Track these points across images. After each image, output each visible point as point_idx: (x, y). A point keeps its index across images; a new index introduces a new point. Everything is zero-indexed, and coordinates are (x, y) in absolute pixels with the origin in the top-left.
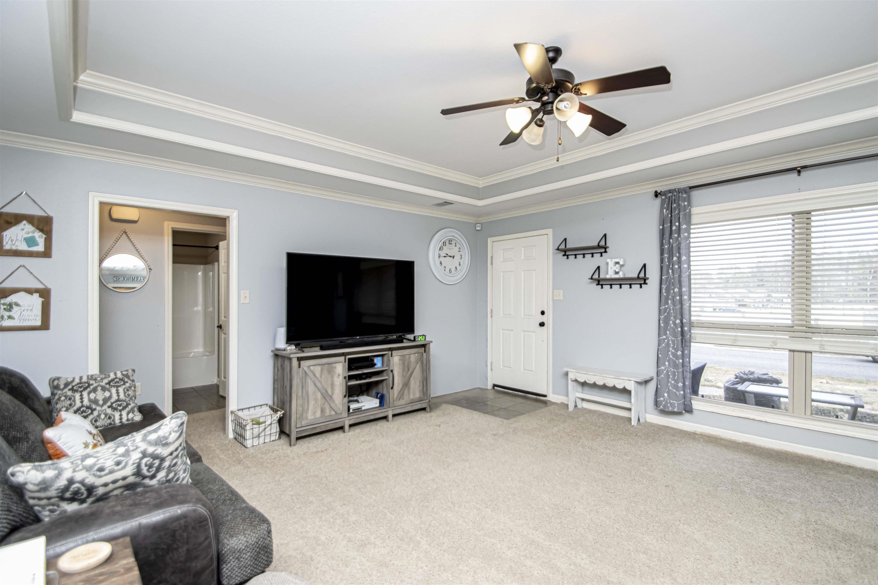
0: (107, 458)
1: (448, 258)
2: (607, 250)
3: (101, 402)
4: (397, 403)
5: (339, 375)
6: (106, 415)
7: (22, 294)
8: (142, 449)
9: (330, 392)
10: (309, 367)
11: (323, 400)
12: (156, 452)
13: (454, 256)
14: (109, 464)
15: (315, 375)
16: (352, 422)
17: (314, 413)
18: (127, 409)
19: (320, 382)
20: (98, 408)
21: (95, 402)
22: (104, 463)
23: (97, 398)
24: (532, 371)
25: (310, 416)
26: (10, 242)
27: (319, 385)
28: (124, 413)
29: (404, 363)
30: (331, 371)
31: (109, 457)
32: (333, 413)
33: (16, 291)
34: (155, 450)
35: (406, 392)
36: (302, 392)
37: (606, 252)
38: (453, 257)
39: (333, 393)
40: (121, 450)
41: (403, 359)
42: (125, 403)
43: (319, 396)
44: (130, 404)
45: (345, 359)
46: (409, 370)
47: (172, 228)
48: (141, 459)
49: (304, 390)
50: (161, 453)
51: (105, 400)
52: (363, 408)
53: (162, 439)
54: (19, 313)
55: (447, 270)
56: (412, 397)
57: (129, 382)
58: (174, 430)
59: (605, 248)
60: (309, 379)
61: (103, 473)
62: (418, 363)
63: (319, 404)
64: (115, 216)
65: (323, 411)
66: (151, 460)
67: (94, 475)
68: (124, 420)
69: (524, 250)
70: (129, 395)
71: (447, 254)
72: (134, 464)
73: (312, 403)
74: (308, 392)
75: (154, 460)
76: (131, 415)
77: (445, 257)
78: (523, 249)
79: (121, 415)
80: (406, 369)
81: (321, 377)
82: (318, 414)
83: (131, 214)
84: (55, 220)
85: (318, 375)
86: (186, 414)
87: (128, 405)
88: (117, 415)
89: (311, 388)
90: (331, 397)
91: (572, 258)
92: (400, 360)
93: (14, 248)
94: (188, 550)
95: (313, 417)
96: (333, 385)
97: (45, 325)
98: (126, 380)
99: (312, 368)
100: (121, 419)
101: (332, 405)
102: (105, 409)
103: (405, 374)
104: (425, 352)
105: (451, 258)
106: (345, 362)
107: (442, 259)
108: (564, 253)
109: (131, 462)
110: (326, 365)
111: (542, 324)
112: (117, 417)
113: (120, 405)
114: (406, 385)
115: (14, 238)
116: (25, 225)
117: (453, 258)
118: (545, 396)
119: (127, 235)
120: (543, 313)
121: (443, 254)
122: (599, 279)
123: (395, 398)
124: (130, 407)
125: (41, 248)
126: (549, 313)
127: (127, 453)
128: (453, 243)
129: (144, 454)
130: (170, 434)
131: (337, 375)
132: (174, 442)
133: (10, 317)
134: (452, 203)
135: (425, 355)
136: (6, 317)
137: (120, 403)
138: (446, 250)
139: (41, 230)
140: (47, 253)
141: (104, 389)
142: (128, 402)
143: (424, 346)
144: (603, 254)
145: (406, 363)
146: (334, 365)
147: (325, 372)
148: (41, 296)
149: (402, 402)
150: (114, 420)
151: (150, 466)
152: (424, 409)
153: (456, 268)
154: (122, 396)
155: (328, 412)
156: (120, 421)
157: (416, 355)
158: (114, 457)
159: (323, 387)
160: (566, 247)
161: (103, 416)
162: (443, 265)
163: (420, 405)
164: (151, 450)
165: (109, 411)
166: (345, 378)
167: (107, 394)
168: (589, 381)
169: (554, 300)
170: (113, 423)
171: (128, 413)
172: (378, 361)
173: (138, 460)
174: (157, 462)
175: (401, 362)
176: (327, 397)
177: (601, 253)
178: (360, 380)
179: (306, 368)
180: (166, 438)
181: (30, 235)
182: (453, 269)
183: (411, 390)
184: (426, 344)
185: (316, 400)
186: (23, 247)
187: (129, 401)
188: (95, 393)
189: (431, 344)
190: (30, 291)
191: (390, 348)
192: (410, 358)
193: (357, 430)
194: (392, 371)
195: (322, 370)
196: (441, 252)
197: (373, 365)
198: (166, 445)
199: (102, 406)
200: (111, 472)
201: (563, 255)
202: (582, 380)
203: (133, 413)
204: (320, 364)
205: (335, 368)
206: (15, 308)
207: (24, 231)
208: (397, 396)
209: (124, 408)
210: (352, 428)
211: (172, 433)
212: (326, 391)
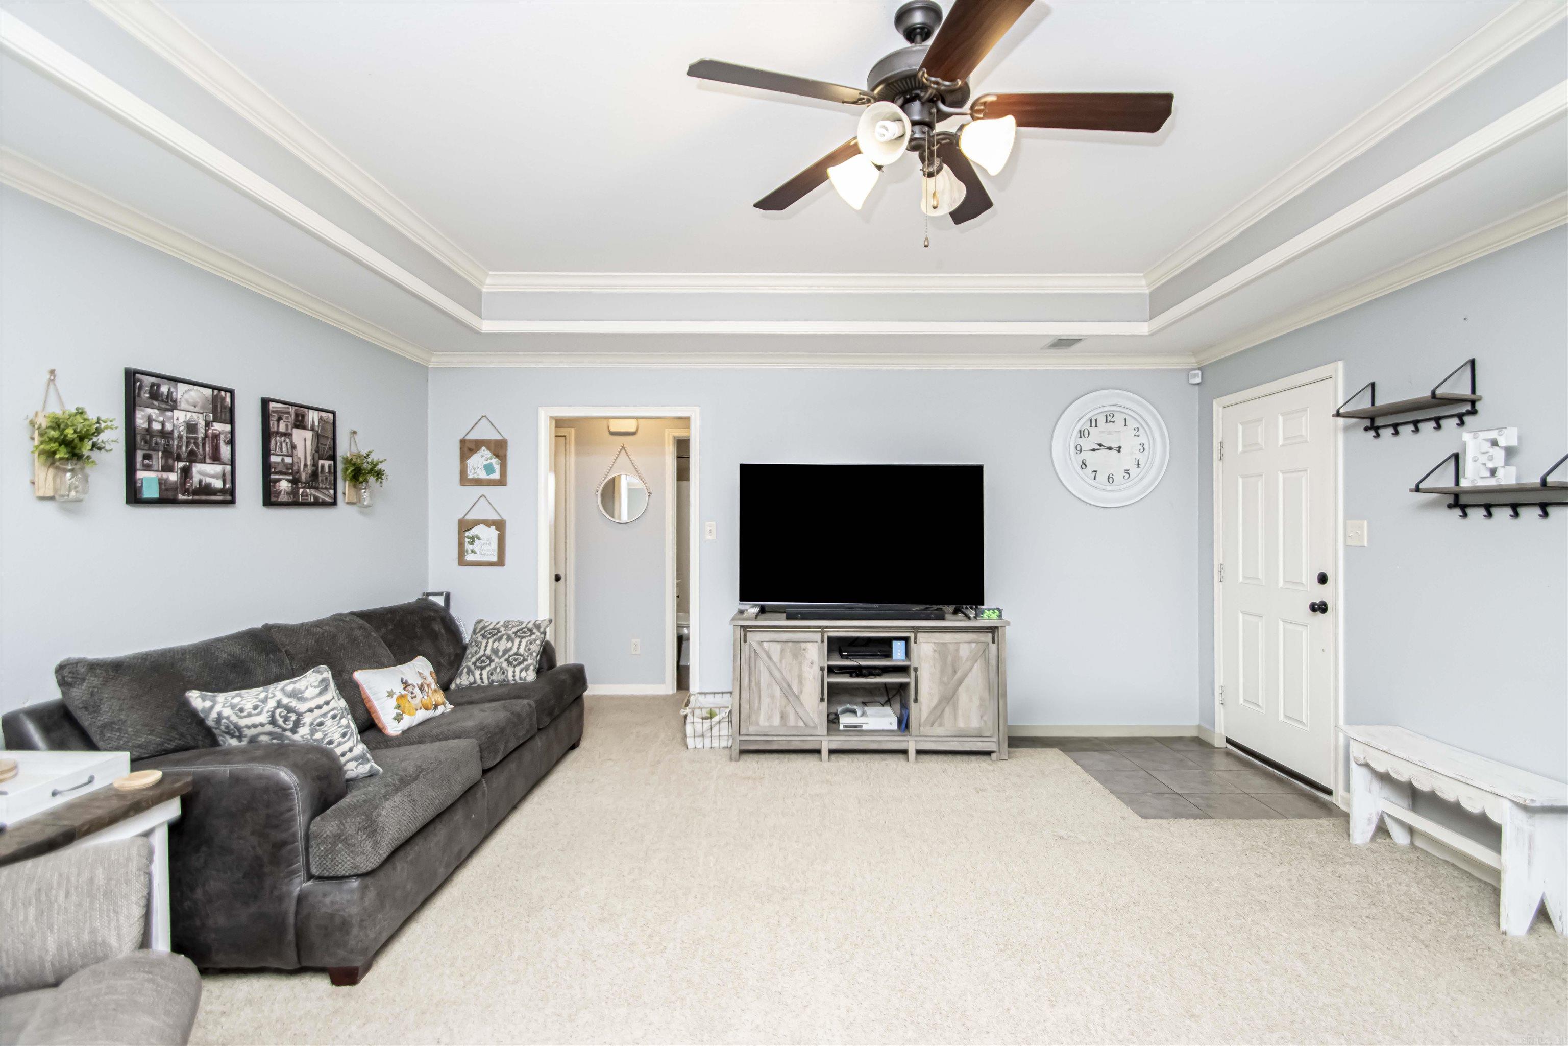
0: (249, 700)
1: (1104, 452)
2: (1478, 406)
3: (500, 654)
4: (926, 730)
5: (812, 663)
6: (501, 668)
7: (482, 526)
8: (277, 698)
9: (796, 689)
10: (761, 643)
11: (784, 701)
12: (290, 705)
13: (1120, 447)
14: (248, 707)
15: (770, 658)
16: (834, 746)
17: (770, 717)
18: (522, 666)
19: (779, 670)
20: (497, 660)
21: (495, 651)
22: (245, 705)
23: (499, 648)
24: (1302, 722)
25: (763, 721)
26: (472, 470)
27: (777, 674)
28: (518, 669)
29: (943, 658)
30: (798, 654)
31: (251, 700)
32: (801, 724)
33: (477, 523)
34: (289, 703)
35: (948, 710)
36: (750, 681)
37: (1473, 412)
38: (1119, 449)
39: (801, 692)
40: (262, 695)
41: (942, 650)
42: (522, 658)
43: (778, 692)
44: (526, 660)
45: (823, 636)
46: (955, 672)
47: (674, 437)
48: (276, 708)
49: (753, 679)
50: (295, 707)
51: (506, 651)
52: (865, 727)
53: (297, 692)
54: (479, 546)
55: (1102, 477)
56: (961, 724)
57: (538, 634)
58: (313, 685)
59: (1473, 403)
60: (762, 663)
61: (243, 714)
62: (976, 661)
63: (778, 705)
64: (613, 429)
65: (783, 717)
66: (286, 712)
67: (237, 716)
68: (517, 678)
69: (1284, 421)
70: (529, 649)
71: (1100, 445)
72: (268, 712)
73: (766, 700)
74: (759, 681)
75: (288, 713)
76: (524, 674)
77: (1094, 450)
78: (1281, 418)
79: (514, 672)
80: (950, 670)
81: (781, 661)
82: (776, 721)
83: (630, 426)
84: (509, 444)
85: (776, 658)
86: (328, 669)
87: (525, 660)
88: (511, 670)
89: (764, 677)
90: (797, 697)
91: (1387, 433)
92: (935, 651)
93: (476, 477)
94: (268, 816)
95: (767, 724)
96: (800, 678)
97: (500, 562)
98: (535, 630)
99: (765, 644)
100: (514, 676)
101: (797, 711)
102: (502, 662)
103: (945, 679)
104: (993, 642)
105: (1114, 452)
106: (823, 642)
107: (1087, 456)
108: (1367, 423)
109: (266, 710)
110: (790, 644)
111: (1320, 608)
112: (510, 674)
113: (516, 660)
114: (949, 698)
115: (476, 466)
116: (484, 451)
117: (1119, 451)
118: (1329, 792)
119: (625, 451)
120: (1323, 579)
121: (1088, 444)
122: (1457, 489)
123: (923, 720)
124: (526, 663)
125: (496, 476)
126: (1338, 579)
127: (264, 701)
128: (1119, 419)
129: (279, 705)
130: (307, 688)
131: (808, 662)
132: (312, 698)
133: (473, 552)
134: (1080, 340)
135: (993, 647)
136: (469, 551)
137: (516, 657)
138: (1096, 436)
139: (497, 456)
140: (502, 482)
141: (509, 639)
142: (526, 657)
143: (993, 630)
144: (1466, 419)
145: (950, 659)
146: (803, 645)
147: (788, 653)
148: (497, 529)
149: (938, 731)
150: (507, 677)
151: (286, 719)
152: (988, 753)
153: (1127, 472)
154: (522, 650)
155: (792, 720)
156: (513, 678)
157: (973, 645)
158: (255, 700)
159: (784, 679)
160: (1373, 403)
161: (498, 670)
162: (1090, 468)
163: (980, 744)
164: (285, 700)
165: (505, 665)
166: (822, 669)
167: (509, 645)
168: (1397, 773)
169: (1347, 547)
170: (506, 680)
171: (521, 671)
172: (898, 649)
173: (272, 709)
174: (293, 717)
175: (937, 655)
176: (791, 695)
177: (1460, 416)
178: (858, 676)
179: (755, 645)
180: (302, 692)
181: (489, 461)
182: (1119, 476)
183: (960, 712)
184: (997, 627)
185: (772, 697)
186: (483, 475)
187: (528, 656)
188: (499, 642)
189: (1007, 627)
190: (488, 523)
191: (913, 627)
192: (957, 650)
193: (844, 762)
194: (916, 670)
195: (782, 651)
196: (1082, 442)
197: (888, 655)
198: (302, 699)
199: (500, 658)
200: (249, 715)
201: (1366, 429)
202: (1381, 769)
203: (526, 671)
204: (779, 640)
205: (805, 650)
206: (477, 541)
207: (484, 458)
208: (927, 717)
209: (519, 664)
210: (833, 757)
211: (309, 687)
212: (789, 686)
